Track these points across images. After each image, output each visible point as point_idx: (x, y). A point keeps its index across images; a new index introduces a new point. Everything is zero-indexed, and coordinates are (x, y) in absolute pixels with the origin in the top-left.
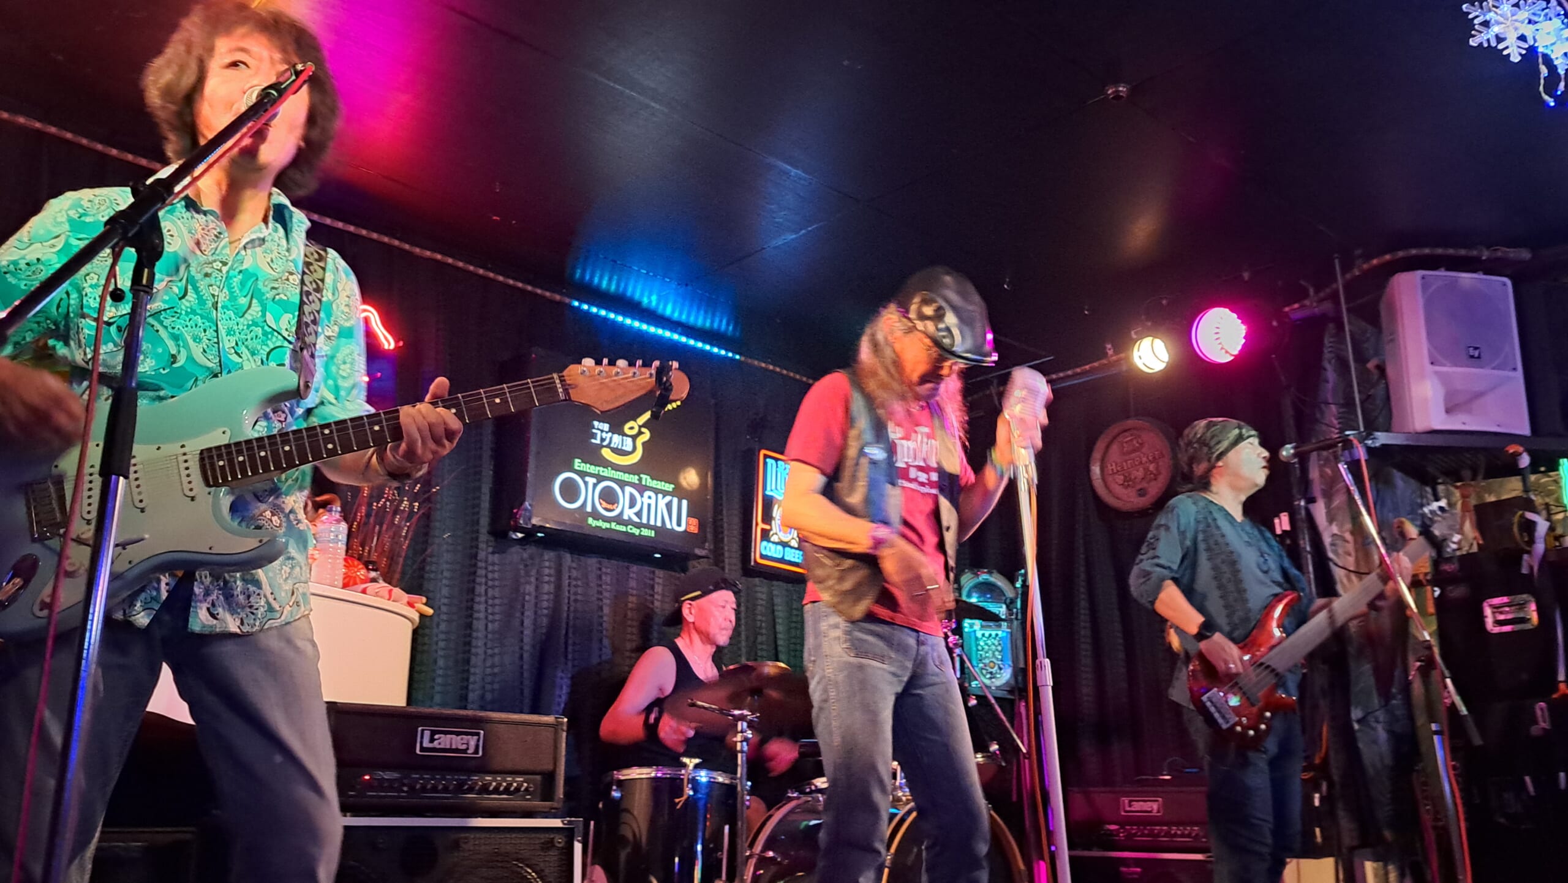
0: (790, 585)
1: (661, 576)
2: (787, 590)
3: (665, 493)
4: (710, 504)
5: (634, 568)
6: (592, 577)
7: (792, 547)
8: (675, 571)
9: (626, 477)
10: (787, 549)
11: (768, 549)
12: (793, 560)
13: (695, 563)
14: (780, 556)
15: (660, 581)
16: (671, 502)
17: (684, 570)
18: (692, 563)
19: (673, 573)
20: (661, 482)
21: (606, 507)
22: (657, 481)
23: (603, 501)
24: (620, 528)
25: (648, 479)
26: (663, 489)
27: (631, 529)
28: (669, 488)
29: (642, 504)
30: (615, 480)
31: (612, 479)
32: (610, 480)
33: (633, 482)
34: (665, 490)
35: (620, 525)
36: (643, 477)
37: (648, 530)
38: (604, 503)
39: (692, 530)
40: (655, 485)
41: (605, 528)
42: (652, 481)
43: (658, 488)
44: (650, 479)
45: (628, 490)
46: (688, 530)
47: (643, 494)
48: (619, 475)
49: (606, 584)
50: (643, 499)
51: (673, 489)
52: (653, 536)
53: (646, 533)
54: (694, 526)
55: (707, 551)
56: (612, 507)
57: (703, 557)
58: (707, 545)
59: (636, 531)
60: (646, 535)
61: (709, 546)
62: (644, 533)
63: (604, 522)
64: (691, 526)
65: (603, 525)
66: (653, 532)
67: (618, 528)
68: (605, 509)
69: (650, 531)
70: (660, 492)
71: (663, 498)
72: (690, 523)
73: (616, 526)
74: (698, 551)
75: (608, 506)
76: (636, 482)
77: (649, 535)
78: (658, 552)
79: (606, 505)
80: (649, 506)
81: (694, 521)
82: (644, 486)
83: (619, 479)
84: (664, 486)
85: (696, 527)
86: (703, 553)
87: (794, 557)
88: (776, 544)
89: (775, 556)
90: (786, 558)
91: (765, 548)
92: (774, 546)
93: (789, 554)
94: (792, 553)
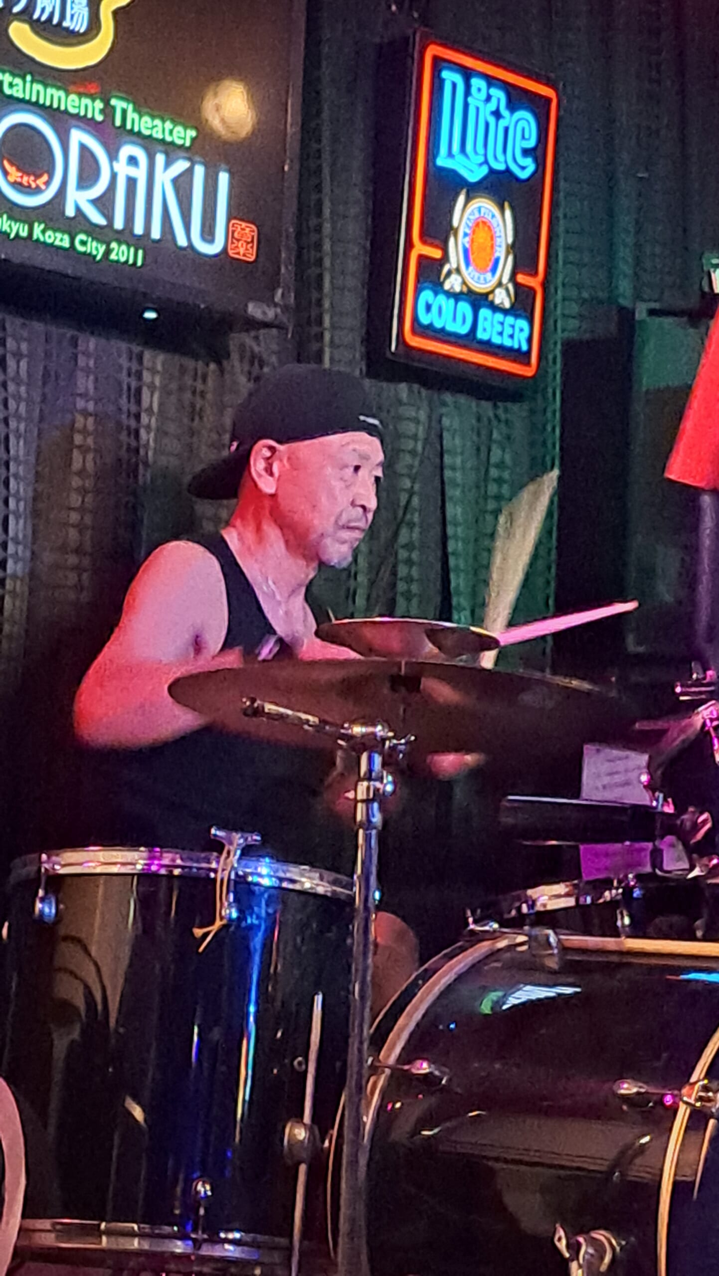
0: (487, 405)
1: (159, 367)
2: (479, 420)
3: (171, 150)
4: (292, 185)
5: (91, 343)
7: (495, 308)
8: (196, 357)
9: (73, 103)
10: (484, 313)
11: (435, 309)
12: (496, 340)
13: (247, 338)
14: (464, 330)
15: (157, 381)
16: (190, 172)
17: (219, 355)
18: (237, 340)
20: (164, 121)
21: (19, 180)
22: (153, 117)
23: (12, 164)
24: (55, 238)
25: (130, 108)
26: (169, 139)
27: (84, 243)
28: (184, 139)
29: (114, 177)
30: (43, 107)
31: (36, 104)
32: (31, 108)
33: (89, 116)
34: (172, 144)
35: (55, 230)
36: (118, 104)
37: (129, 246)
38: (14, 169)
39: (242, 251)
40: (148, 128)
41: (17, 235)
42: (141, 116)
43: (155, 135)
44: (137, 110)
45: (78, 136)
46: (231, 253)
47: (117, 151)
48: (52, 96)
49: (18, 381)
50: (115, 164)
51: (193, 140)
52: (139, 263)
53: (121, 253)
54: (248, 243)
55: (279, 310)
56: (35, 181)
57: (267, 325)
58: (280, 292)
59: (97, 249)
60: (123, 259)
61: (283, 295)
62: (117, 254)
63: (16, 220)
64: (238, 240)
65: (10, 226)
66: (140, 253)
67: (50, 237)
68: (17, 186)
69: (132, 250)
70: (161, 148)
71: (168, 164)
72: (236, 235)
73: (43, 232)
74: (255, 307)
75: (25, 179)
76: (99, 118)
77: (131, 261)
78: (151, 305)
79: (20, 174)
80: (132, 182)
81: (249, 230)
82: (119, 128)
83: (51, 106)
84: (171, 132)
85: (250, 245)
86: (271, 314)
87: (501, 334)
88: (457, 297)
89: (451, 327)
90: (481, 335)
91: (428, 308)
92: (452, 301)
93: (488, 325)
94: (495, 323)
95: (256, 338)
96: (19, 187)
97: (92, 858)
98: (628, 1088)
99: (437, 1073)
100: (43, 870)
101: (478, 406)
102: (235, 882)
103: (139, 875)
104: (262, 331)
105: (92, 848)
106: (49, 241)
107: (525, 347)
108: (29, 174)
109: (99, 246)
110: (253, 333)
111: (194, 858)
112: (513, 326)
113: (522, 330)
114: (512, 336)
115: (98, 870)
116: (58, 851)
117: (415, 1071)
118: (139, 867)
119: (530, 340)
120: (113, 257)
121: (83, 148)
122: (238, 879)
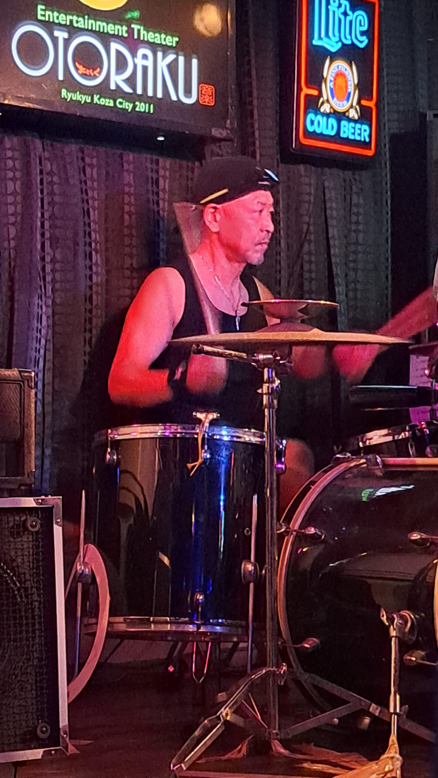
0: (349, 174)
1: (168, 166)
2: (345, 181)
3: (166, 49)
4: (232, 63)
5: (131, 156)
6: (73, 171)
7: (350, 120)
8: (187, 159)
9: (111, 29)
10: (344, 123)
11: (316, 123)
12: (351, 137)
13: (214, 147)
14: (333, 133)
15: (167, 174)
16: (176, 60)
17: (200, 158)
18: (208, 149)
19: (184, 163)
20: (160, 34)
21: (84, 72)
22: (154, 33)
23: (80, 64)
24: (106, 102)
25: (142, 28)
26: (164, 43)
27: (121, 103)
28: (172, 42)
29: (135, 66)
30: (95, 32)
31: (91, 31)
32: (88, 33)
33: (120, 34)
34: (166, 45)
35: (105, 98)
36: (135, 27)
37: (145, 103)
38: (81, 66)
39: (207, 100)
40: (152, 38)
41: (85, 102)
42: (148, 32)
43: (156, 42)
44: (144, 30)
45: (115, 46)
46: (201, 102)
47: (136, 52)
48: (100, 26)
49: (92, 179)
50: (135, 59)
51: (177, 43)
52: (152, 111)
53: (141, 107)
54: (210, 96)
55: (229, 132)
56: (93, 72)
57: (224, 140)
58: (228, 122)
59: (128, 106)
60: (143, 110)
61: (230, 122)
62: (139, 108)
63: (84, 94)
64: (205, 95)
65: (81, 97)
66: (152, 106)
67: (103, 101)
68: (84, 75)
69: (147, 105)
70: (159, 49)
71: (164, 57)
72: (203, 92)
73: (99, 99)
74: (216, 130)
75: (88, 71)
76: (126, 35)
77: (147, 111)
78: (161, 134)
79: (85, 69)
80: (145, 69)
81: (209, 89)
82: (136, 39)
83: (99, 31)
84: (165, 40)
85: (211, 97)
86: (224, 133)
87: (354, 134)
88: (328, 115)
89: (325, 132)
90: (342, 135)
91: (312, 122)
92: (325, 118)
93: (346, 129)
94: (350, 128)
95: (220, 146)
96: (84, 76)
97: (136, 431)
98: (416, 536)
99: (319, 533)
100: (109, 439)
101: (343, 174)
102: (208, 439)
103: (160, 438)
104: (223, 143)
105: (135, 425)
106: (103, 104)
107: (367, 140)
108: (89, 69)
109: (129, 104)
110: (218, 144)
111: (186, 427)
112: (360, 129)
113: (365, 131)
114: (360, 135)
115: (138, 437)
116: (116, 428)
117: (307, 532)
118: (159, 434)
119: (370, 136)
120: (137, 109)
121: (118, 52)
122: (209, 438)
